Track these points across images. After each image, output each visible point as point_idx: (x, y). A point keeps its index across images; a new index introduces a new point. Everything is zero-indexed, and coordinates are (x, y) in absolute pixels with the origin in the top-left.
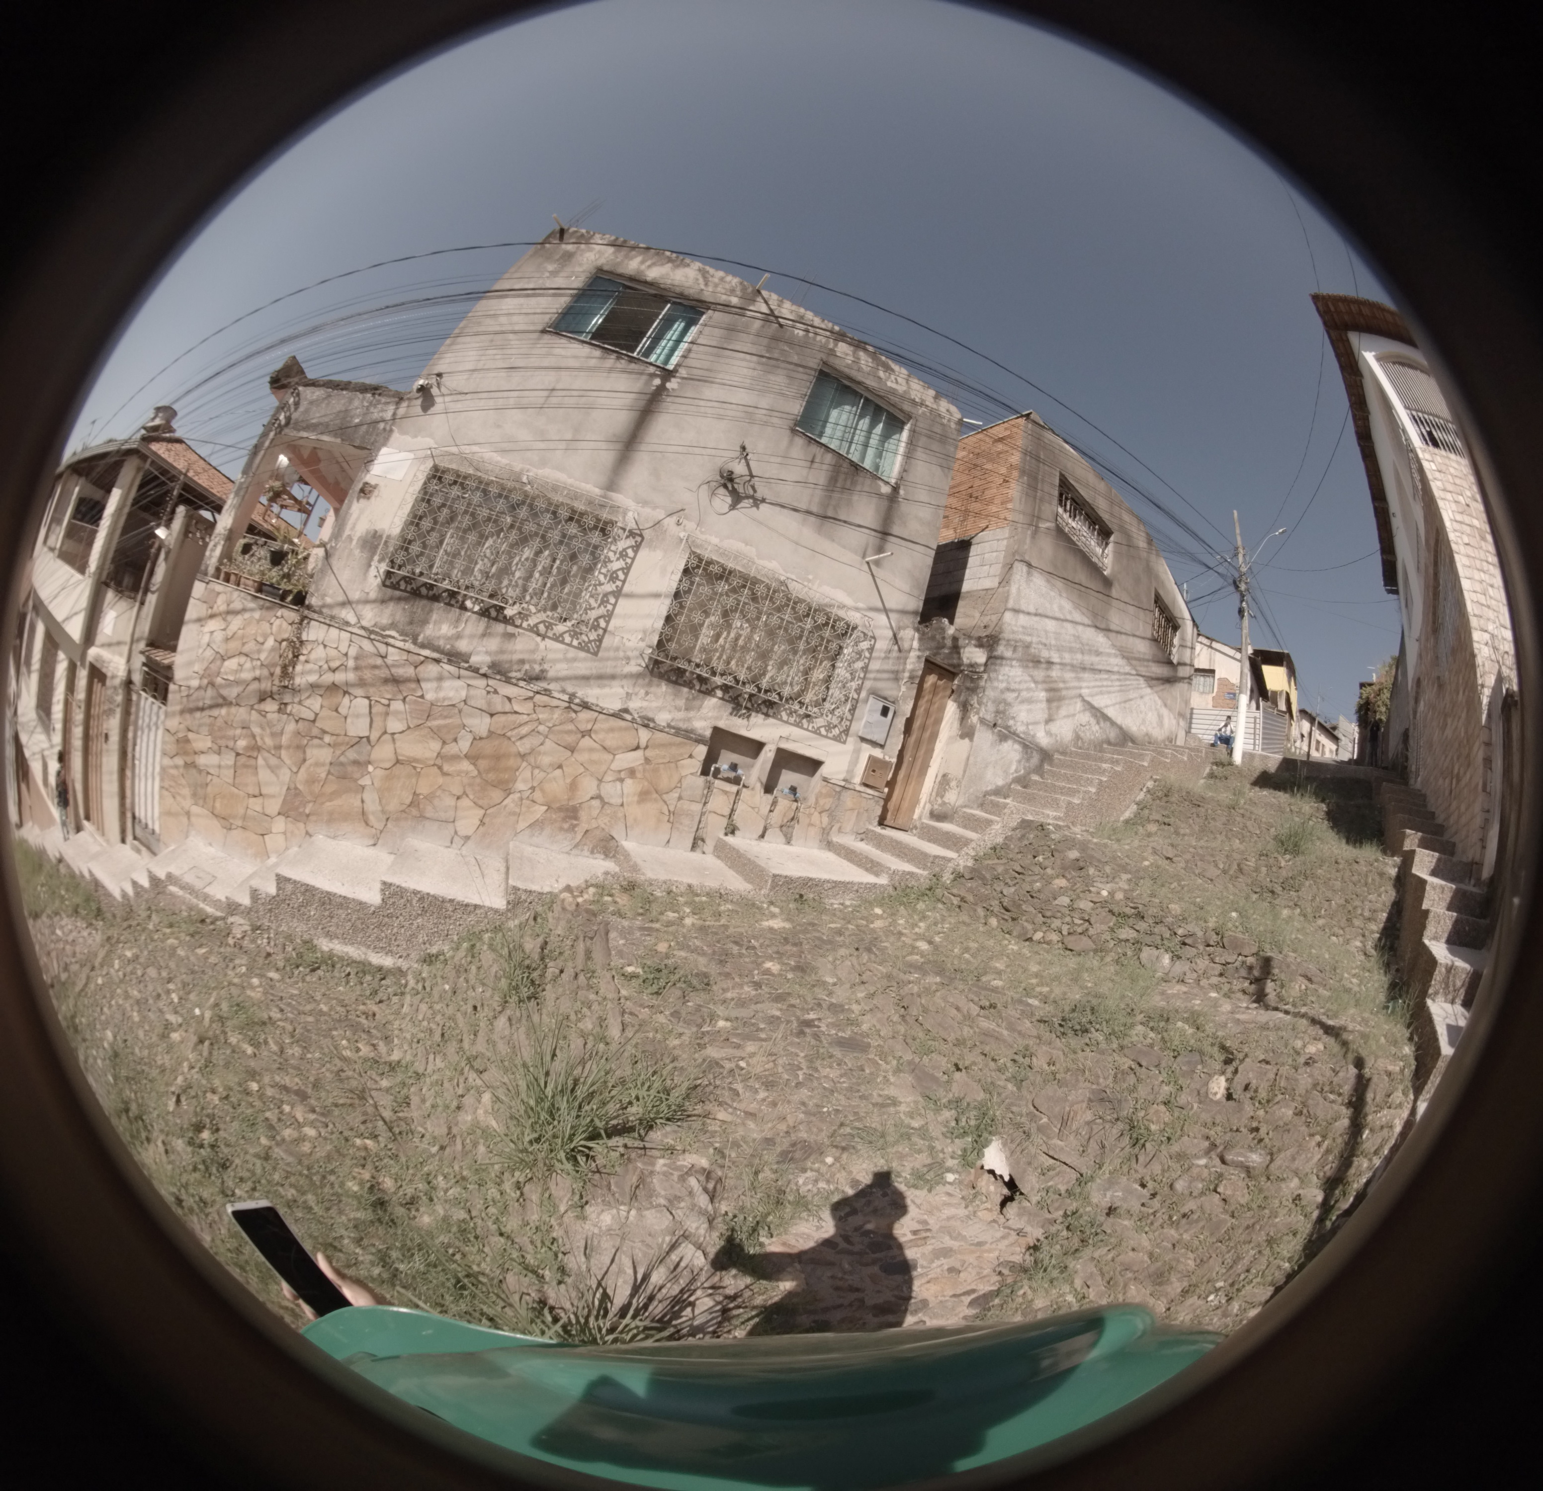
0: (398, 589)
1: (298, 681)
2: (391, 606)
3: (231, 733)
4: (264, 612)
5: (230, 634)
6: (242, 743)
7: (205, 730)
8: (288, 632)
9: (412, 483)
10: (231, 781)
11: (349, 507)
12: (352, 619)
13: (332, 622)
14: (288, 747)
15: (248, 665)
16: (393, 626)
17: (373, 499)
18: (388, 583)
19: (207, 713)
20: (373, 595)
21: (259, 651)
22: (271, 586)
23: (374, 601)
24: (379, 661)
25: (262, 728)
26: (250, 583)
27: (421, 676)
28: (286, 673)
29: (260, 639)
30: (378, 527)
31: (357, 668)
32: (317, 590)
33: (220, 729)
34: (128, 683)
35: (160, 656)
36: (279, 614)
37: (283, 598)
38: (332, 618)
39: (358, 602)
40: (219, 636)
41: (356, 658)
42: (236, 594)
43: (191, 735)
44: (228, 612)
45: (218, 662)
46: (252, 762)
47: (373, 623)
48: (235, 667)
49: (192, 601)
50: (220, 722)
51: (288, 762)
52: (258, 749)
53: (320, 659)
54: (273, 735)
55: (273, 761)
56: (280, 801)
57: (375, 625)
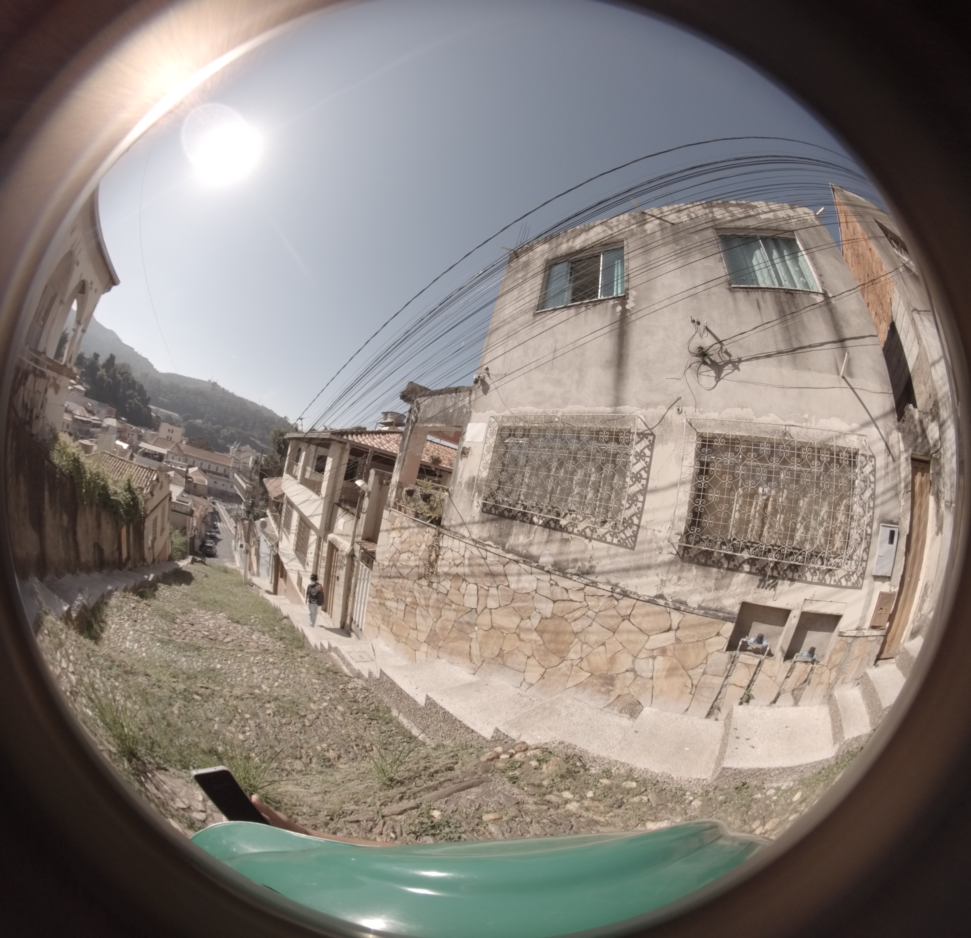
0: (491, 513)
1: (438, 570)
2: (488, 525)
3: (404, 593)
4: (420, 529)
5: (404, 540)
6: (409, 600)
7: (391, 588)
8: (432, 541)
10: (402, 618)
12: (466, 534)
13: (456, 536)
14: (433, 607)
15: (413, 558)
16: (489, 539)
17: (469, 457)
18: (485, 510)
19: (392, 580)
20: (477, 519)
21: (418, 551)
22: (422, 514)
23: (478, 522)
24: (482, 561)
25: (420, 594)
26: (412, 512)
27: (507, 571)
28: (432, 564)
29: (419, 545)
30: (475, 474)
32: (447, 517)
33: (398, 590)
34: (352, 556)
35: (369, 547)
38: (456, 533)
39: (469, 523)
40: (397, 541)
41: (469, 559)
42: (405, 518)
43: (383, 590)
45: (398, 554)
46: (414, 611)
47: (478, 536)
48: (406, 558)
49: (383, 520)
50: (398, 586)
51: (432, 615)
52: (417, 605)
53: (449, 558)
54: (425, 598)
55: (424, 613)
56: (426, 635)
57: (480, 538)
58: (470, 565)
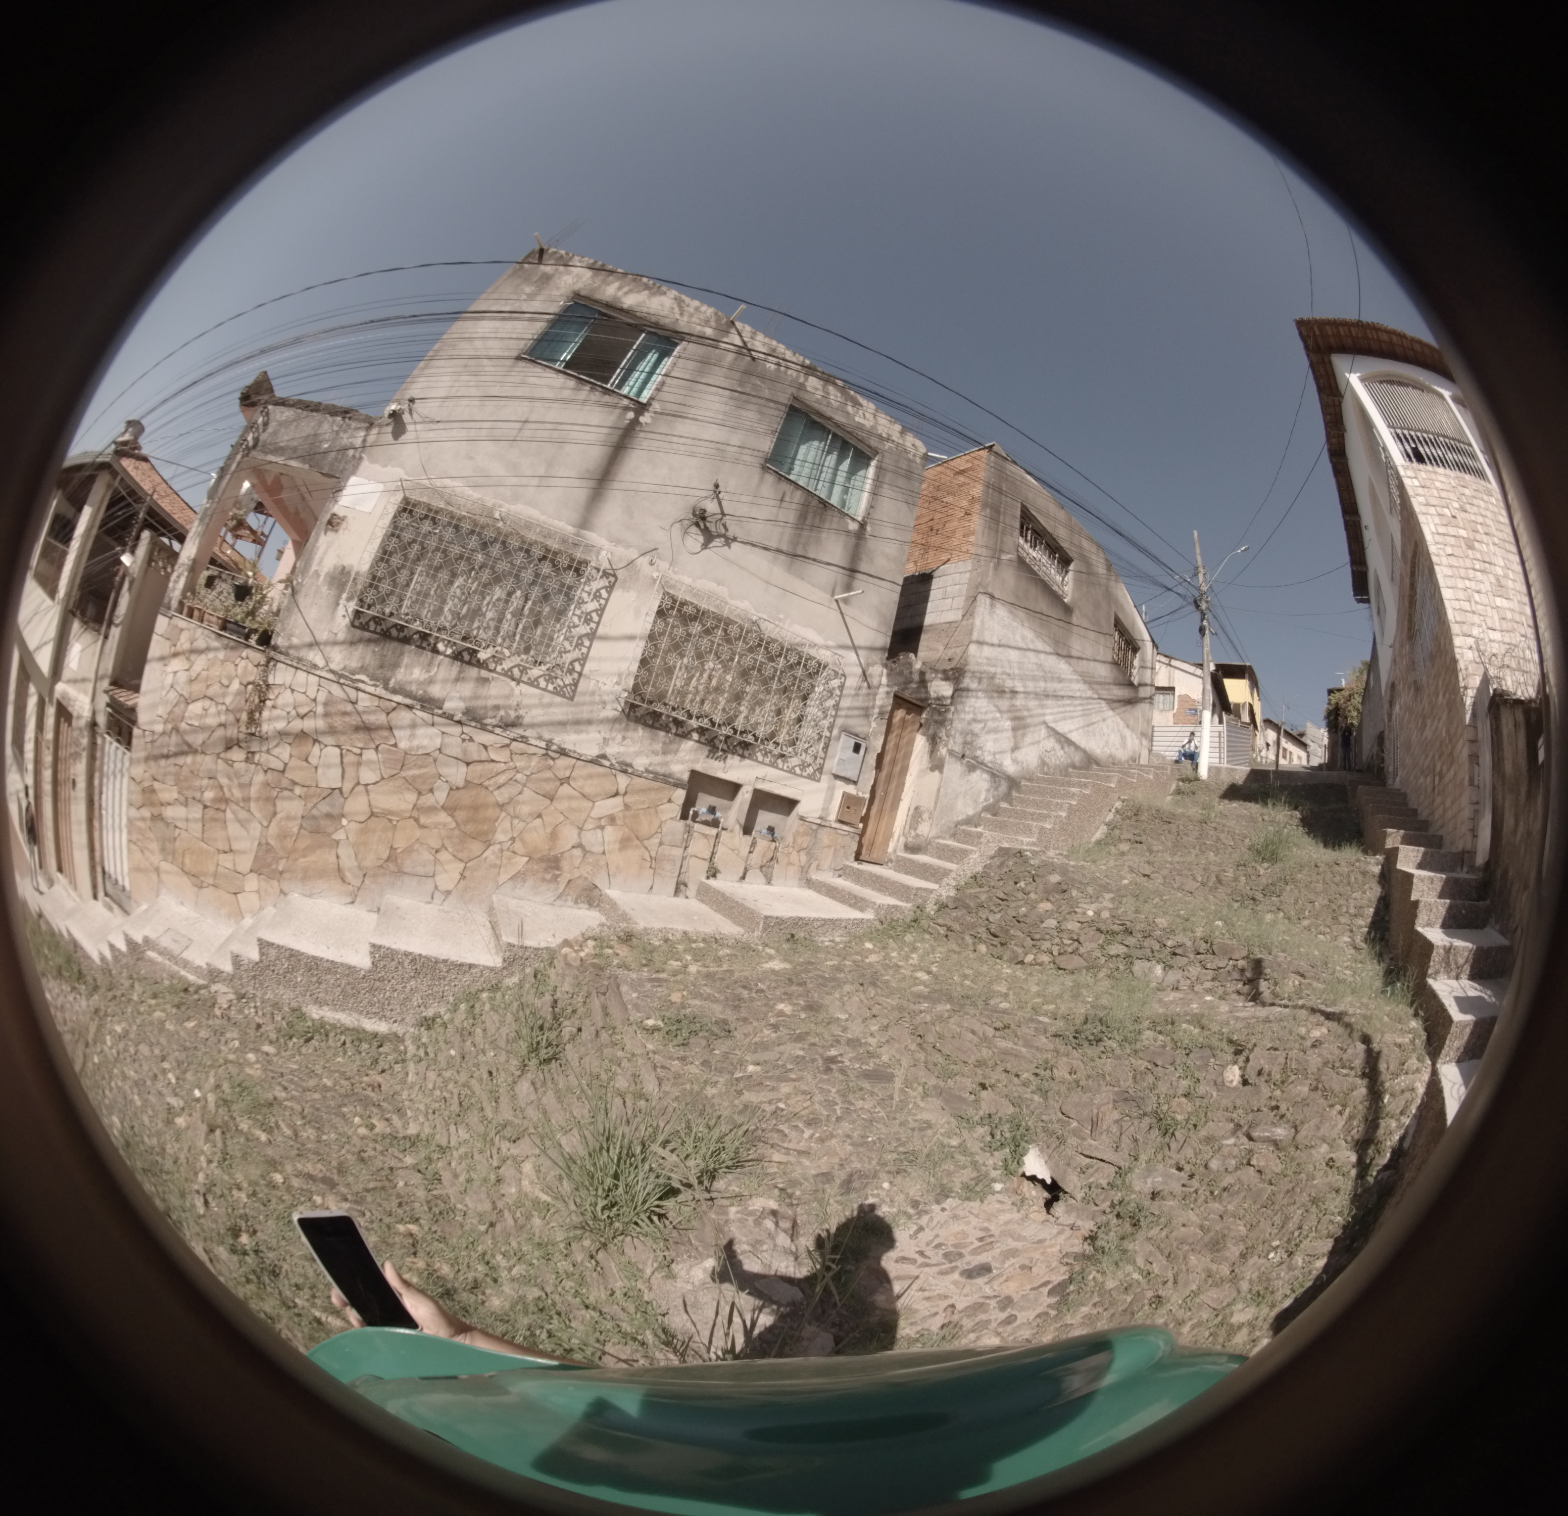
0: (367, 630)
1: (265, 728)
2: (360, 649)
3: (197, 783)
4: (229, 652)
5: (194, 675)
6: (209, 795)
7: (171, 780)
8: (254, 674)
9: (381, 517)
10: (199, 835)
11: (316, 540)
12: (320, 662)
13: (299, 664)
14: (258, 799)
15: (213, 710)
16: (363, 669)
17: (341, 532)
18: (357, 623)
19: (172, 760)
20: (341, 636)
21: (224, 695)
22: (236, 623)
23: (342, 643)
24: (349, 708)
25: (230, 778)
26: (214, 619)
27: (393, 723)
29: (225, 682)
30: (347, 562)
31: (326, 715)
32: (283, 630)
33: (186, 779)
35: (124, 697)
36: (244, 654)
37: (247, 637)
38: (300, 660)
39: (326, 643)
40: (182, 677)
41: (326, 704)
42: (200, 631)
43: (156, 785)
44: (193, 651)
45: (182, 706)
46: (220, 815)
47: (342, 666)
48: (199, 711)
49: (155, 637)
50: (185, 771)
51: (258, 815)
52: (227, 801)
53: (288, 705)
54: (241, 786)
55: (243, 814)
56: (251, 857)
57: (344, 668)
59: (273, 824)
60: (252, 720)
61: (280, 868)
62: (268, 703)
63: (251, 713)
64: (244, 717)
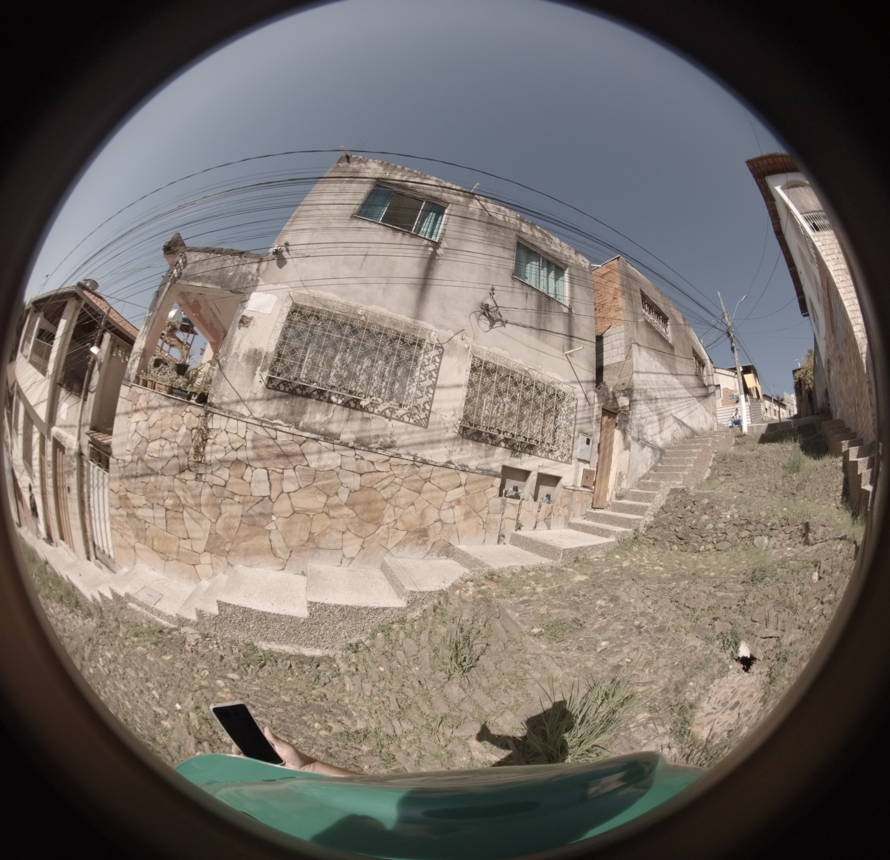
0: (279, 390)
1: (208, 457)
2: (275, 402)
3: (160, 494)
4: (176, 408)
5: (151, 423)
6: (169, 502)
7: (140, 492)
8: (196, 422)
9: (279, 316)
10: (164, 528)
11: (233, 333)
12: (246, 413)
13: (229, 415)
14: (206, 505)
15: (168, 446)
16: (279, 416)
17: (251, 327)
18: (270, 386)
19: (140, 479)
20: (260, 395)
21: (175, 437)
22: (180, 389)
23: (262, 399)
24: (271, 442)
25: (184, 491)
26: (163, 387)
27: (305, 451)
29: (176, 428)
30: (258, 346)
32: (216, 392)
33: (151, 491)
34: (80, 454)
35: (101, 438)
36: (188, 409)
37: (189, 398)
38: (231, 411)
39: (249, 400)
40: (143, 425)
41: (253, 441)
42: (153, 395)
43: (129, 495)
44: (148, 408)
45: (145, 444)
46: (179, 515)
47: (263, 415)
48: (158, 447)
49: (120, 400)
50: (150, 486)
51: (207, 515)
52: (183, 506)
53: (224, 442)
54: (193, 496)
55: (196, 515)
56: (205, 542)
57: (264, 416)
58: (254, 448)
59: (220, 521)
60: (197, 452)
61: (227, 549)
62: (209, 441)
63: (197, 449)
64: (192, 451)
